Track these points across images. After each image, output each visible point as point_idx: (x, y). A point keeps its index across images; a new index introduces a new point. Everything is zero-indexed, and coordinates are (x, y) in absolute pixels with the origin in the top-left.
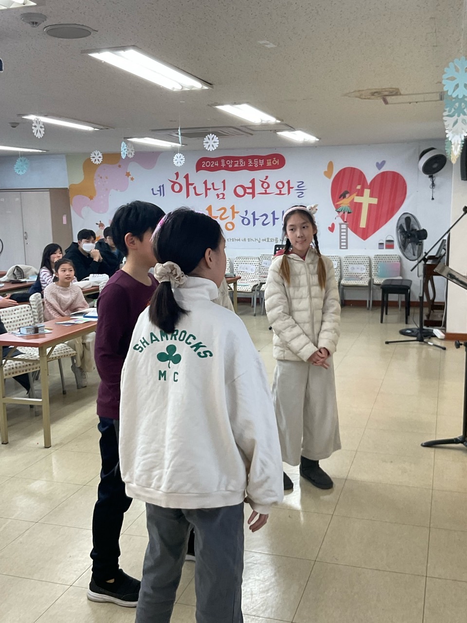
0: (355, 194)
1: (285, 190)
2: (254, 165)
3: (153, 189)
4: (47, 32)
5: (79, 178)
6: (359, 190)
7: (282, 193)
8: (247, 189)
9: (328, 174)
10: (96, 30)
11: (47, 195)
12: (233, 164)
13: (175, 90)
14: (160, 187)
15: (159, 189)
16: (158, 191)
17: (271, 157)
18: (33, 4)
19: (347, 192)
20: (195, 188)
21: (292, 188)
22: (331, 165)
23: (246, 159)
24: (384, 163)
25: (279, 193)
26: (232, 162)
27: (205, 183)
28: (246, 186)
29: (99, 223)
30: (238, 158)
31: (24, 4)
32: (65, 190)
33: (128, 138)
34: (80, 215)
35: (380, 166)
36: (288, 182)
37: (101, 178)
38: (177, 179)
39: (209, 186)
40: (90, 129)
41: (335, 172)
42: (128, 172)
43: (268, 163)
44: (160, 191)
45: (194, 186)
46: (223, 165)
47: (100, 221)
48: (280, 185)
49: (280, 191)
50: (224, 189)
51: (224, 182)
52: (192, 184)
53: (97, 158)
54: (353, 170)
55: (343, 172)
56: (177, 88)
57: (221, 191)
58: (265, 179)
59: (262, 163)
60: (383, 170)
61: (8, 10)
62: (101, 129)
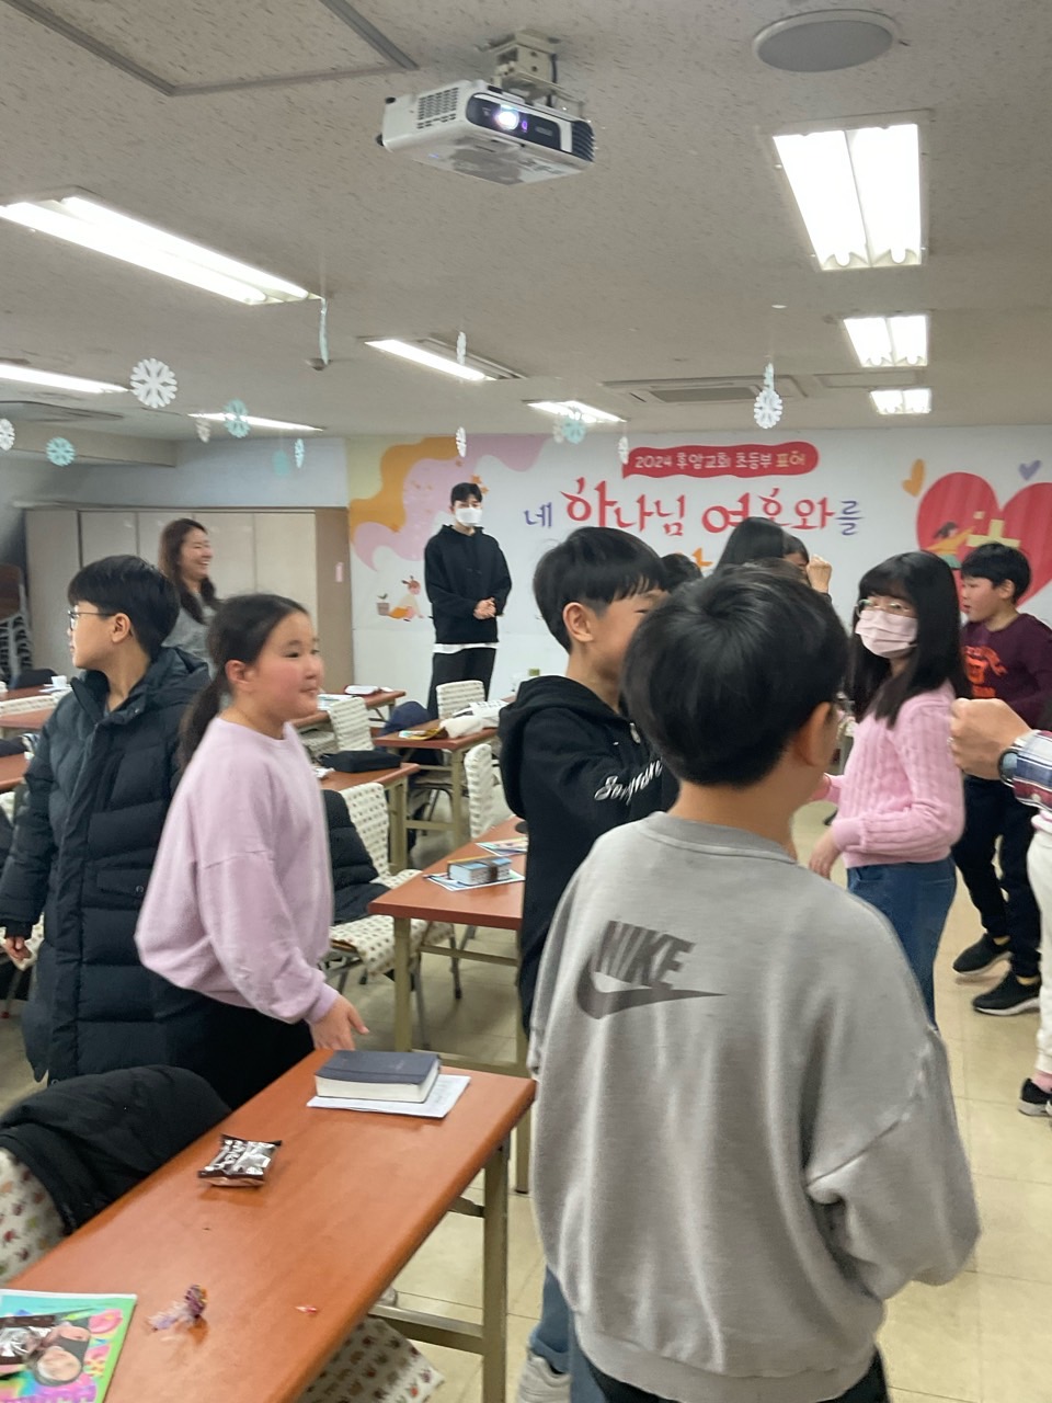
0: (970, 530)
1: (814, 519)
2: (748, 464)
3: (527, 513)
5: (369, 487)
6: (979, 521)
7: (809, 524)
8: (731, 516)
9: (911, 486)
11: (310, 520)
12: (704, 462)
13: (827, 268)
14: (543, 508)
15: (541, 513)
16: (539, 516)
17: (788, 448)
19: (951, 526)
20: (618, 512)
21: (830, 514)
22: (919, 469)
23: (732, 452)
24: (1037, 465)
25: (800, 523)
26: (701, 457)
27: (641, 501)
28: (729, 509)
29: (409, 580)
30: (714, 451)
32: (342, 512)
33: (531, 401)
34: (370, 564)
35: (1027, 471)
36: (823, 503)
37: (418, 487)
38: (579, 493)
39: (650, 507)
41: (928, 482)
43: (780, 462)
44: (543, 516)
45: (615, 507)
46: (682, 464)
47: (412, 577)
48: (805, 508)
49: (805, 521)
50: (682, 514)
51: (681, 500)
52: (612, 503)
54: (968, 480)
55: (944, 484)
57: (675, 518)
58: (773, 496)
59: (766, 460)
60: (1036, 479)
62: (502, 377)
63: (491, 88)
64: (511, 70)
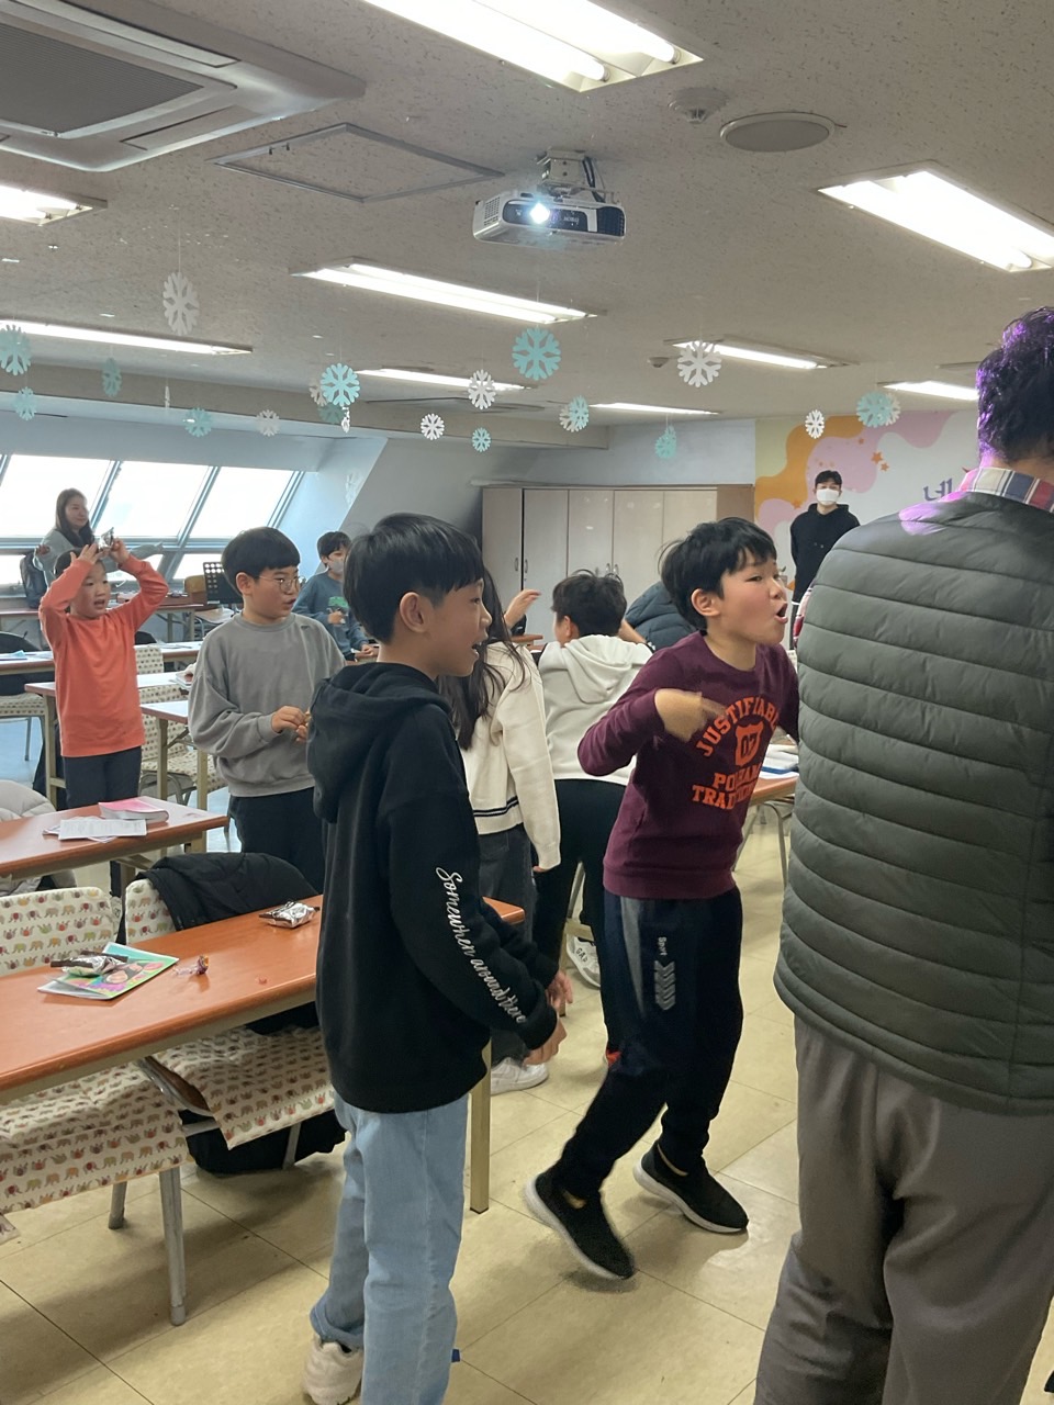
3: (926, 489)
4: (727, 135)
5: (776, 465)
10: (841, 122)
11: (712, 497)
13: (1012, 271)
14: (943, 484)
15: (940, 489)
16: (938, 492)
18: (696, 59)
31: (674, 63)
32: (748, 488)
33: (888, 383)
40: (806, 365)
42: (877, 452)
53: (816, 425)
56: (1021, 264)
61: (639, 81)
62: (832, 366)
63: (523, 195)
64: (547, 177)
